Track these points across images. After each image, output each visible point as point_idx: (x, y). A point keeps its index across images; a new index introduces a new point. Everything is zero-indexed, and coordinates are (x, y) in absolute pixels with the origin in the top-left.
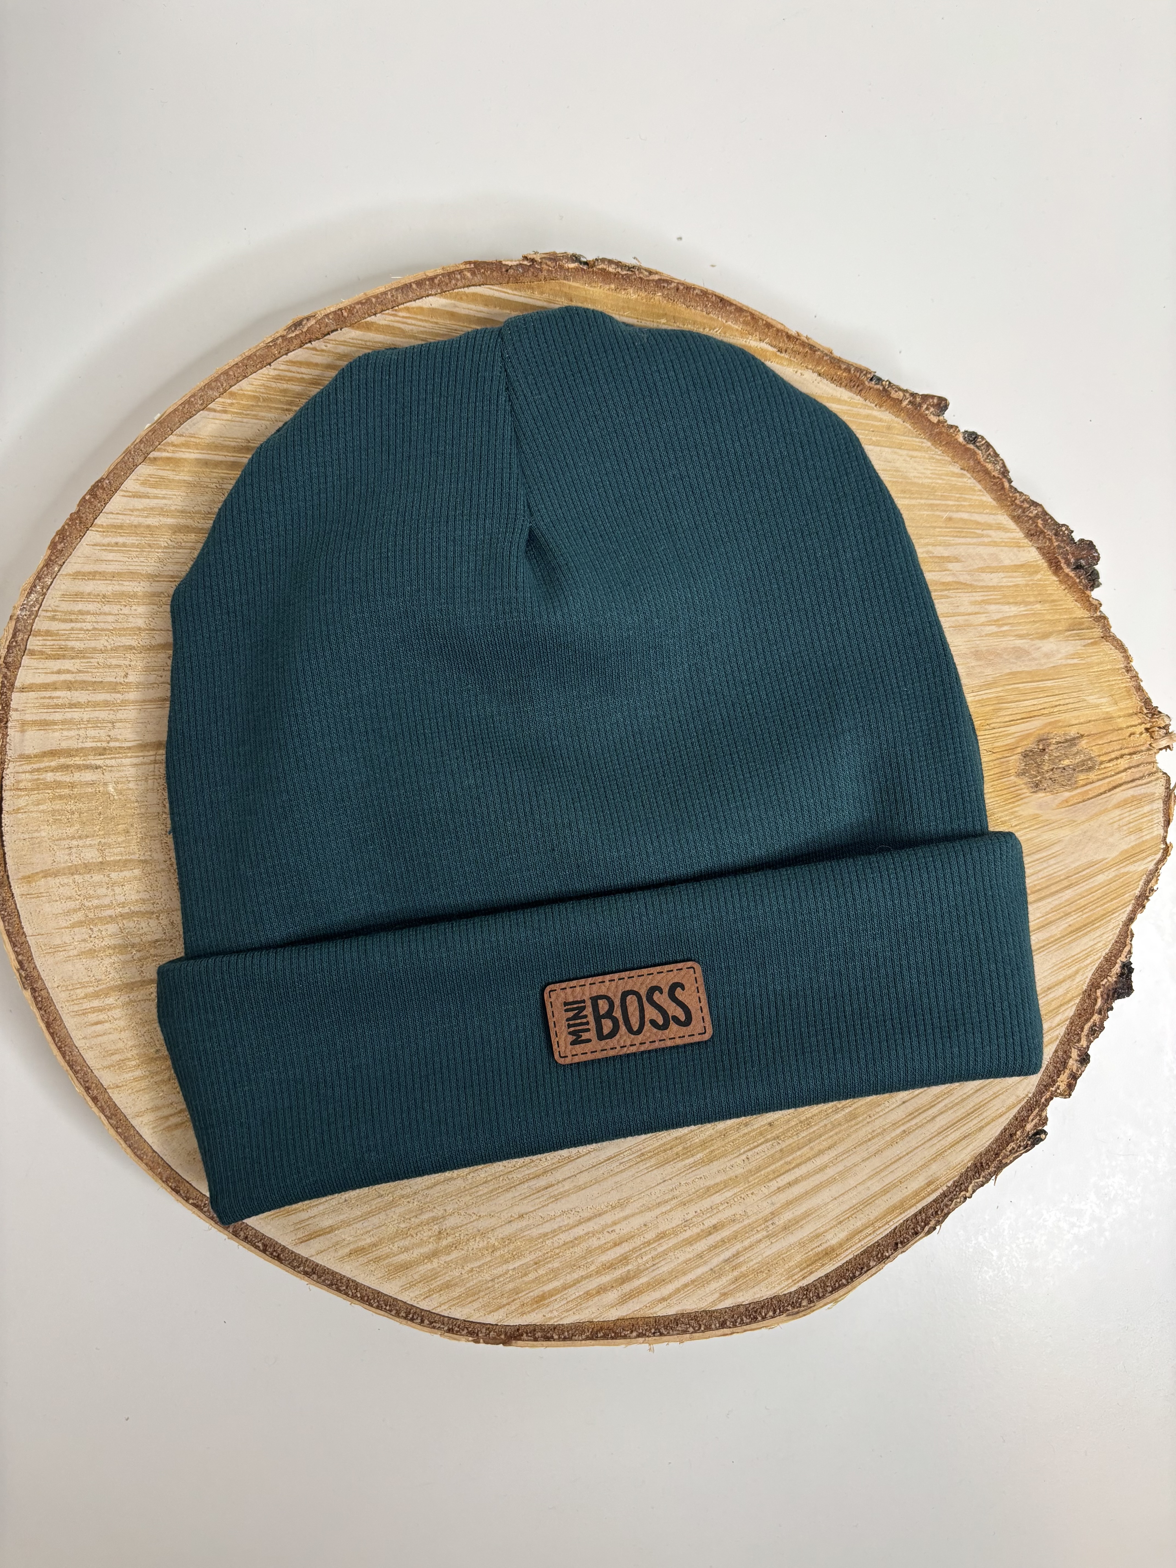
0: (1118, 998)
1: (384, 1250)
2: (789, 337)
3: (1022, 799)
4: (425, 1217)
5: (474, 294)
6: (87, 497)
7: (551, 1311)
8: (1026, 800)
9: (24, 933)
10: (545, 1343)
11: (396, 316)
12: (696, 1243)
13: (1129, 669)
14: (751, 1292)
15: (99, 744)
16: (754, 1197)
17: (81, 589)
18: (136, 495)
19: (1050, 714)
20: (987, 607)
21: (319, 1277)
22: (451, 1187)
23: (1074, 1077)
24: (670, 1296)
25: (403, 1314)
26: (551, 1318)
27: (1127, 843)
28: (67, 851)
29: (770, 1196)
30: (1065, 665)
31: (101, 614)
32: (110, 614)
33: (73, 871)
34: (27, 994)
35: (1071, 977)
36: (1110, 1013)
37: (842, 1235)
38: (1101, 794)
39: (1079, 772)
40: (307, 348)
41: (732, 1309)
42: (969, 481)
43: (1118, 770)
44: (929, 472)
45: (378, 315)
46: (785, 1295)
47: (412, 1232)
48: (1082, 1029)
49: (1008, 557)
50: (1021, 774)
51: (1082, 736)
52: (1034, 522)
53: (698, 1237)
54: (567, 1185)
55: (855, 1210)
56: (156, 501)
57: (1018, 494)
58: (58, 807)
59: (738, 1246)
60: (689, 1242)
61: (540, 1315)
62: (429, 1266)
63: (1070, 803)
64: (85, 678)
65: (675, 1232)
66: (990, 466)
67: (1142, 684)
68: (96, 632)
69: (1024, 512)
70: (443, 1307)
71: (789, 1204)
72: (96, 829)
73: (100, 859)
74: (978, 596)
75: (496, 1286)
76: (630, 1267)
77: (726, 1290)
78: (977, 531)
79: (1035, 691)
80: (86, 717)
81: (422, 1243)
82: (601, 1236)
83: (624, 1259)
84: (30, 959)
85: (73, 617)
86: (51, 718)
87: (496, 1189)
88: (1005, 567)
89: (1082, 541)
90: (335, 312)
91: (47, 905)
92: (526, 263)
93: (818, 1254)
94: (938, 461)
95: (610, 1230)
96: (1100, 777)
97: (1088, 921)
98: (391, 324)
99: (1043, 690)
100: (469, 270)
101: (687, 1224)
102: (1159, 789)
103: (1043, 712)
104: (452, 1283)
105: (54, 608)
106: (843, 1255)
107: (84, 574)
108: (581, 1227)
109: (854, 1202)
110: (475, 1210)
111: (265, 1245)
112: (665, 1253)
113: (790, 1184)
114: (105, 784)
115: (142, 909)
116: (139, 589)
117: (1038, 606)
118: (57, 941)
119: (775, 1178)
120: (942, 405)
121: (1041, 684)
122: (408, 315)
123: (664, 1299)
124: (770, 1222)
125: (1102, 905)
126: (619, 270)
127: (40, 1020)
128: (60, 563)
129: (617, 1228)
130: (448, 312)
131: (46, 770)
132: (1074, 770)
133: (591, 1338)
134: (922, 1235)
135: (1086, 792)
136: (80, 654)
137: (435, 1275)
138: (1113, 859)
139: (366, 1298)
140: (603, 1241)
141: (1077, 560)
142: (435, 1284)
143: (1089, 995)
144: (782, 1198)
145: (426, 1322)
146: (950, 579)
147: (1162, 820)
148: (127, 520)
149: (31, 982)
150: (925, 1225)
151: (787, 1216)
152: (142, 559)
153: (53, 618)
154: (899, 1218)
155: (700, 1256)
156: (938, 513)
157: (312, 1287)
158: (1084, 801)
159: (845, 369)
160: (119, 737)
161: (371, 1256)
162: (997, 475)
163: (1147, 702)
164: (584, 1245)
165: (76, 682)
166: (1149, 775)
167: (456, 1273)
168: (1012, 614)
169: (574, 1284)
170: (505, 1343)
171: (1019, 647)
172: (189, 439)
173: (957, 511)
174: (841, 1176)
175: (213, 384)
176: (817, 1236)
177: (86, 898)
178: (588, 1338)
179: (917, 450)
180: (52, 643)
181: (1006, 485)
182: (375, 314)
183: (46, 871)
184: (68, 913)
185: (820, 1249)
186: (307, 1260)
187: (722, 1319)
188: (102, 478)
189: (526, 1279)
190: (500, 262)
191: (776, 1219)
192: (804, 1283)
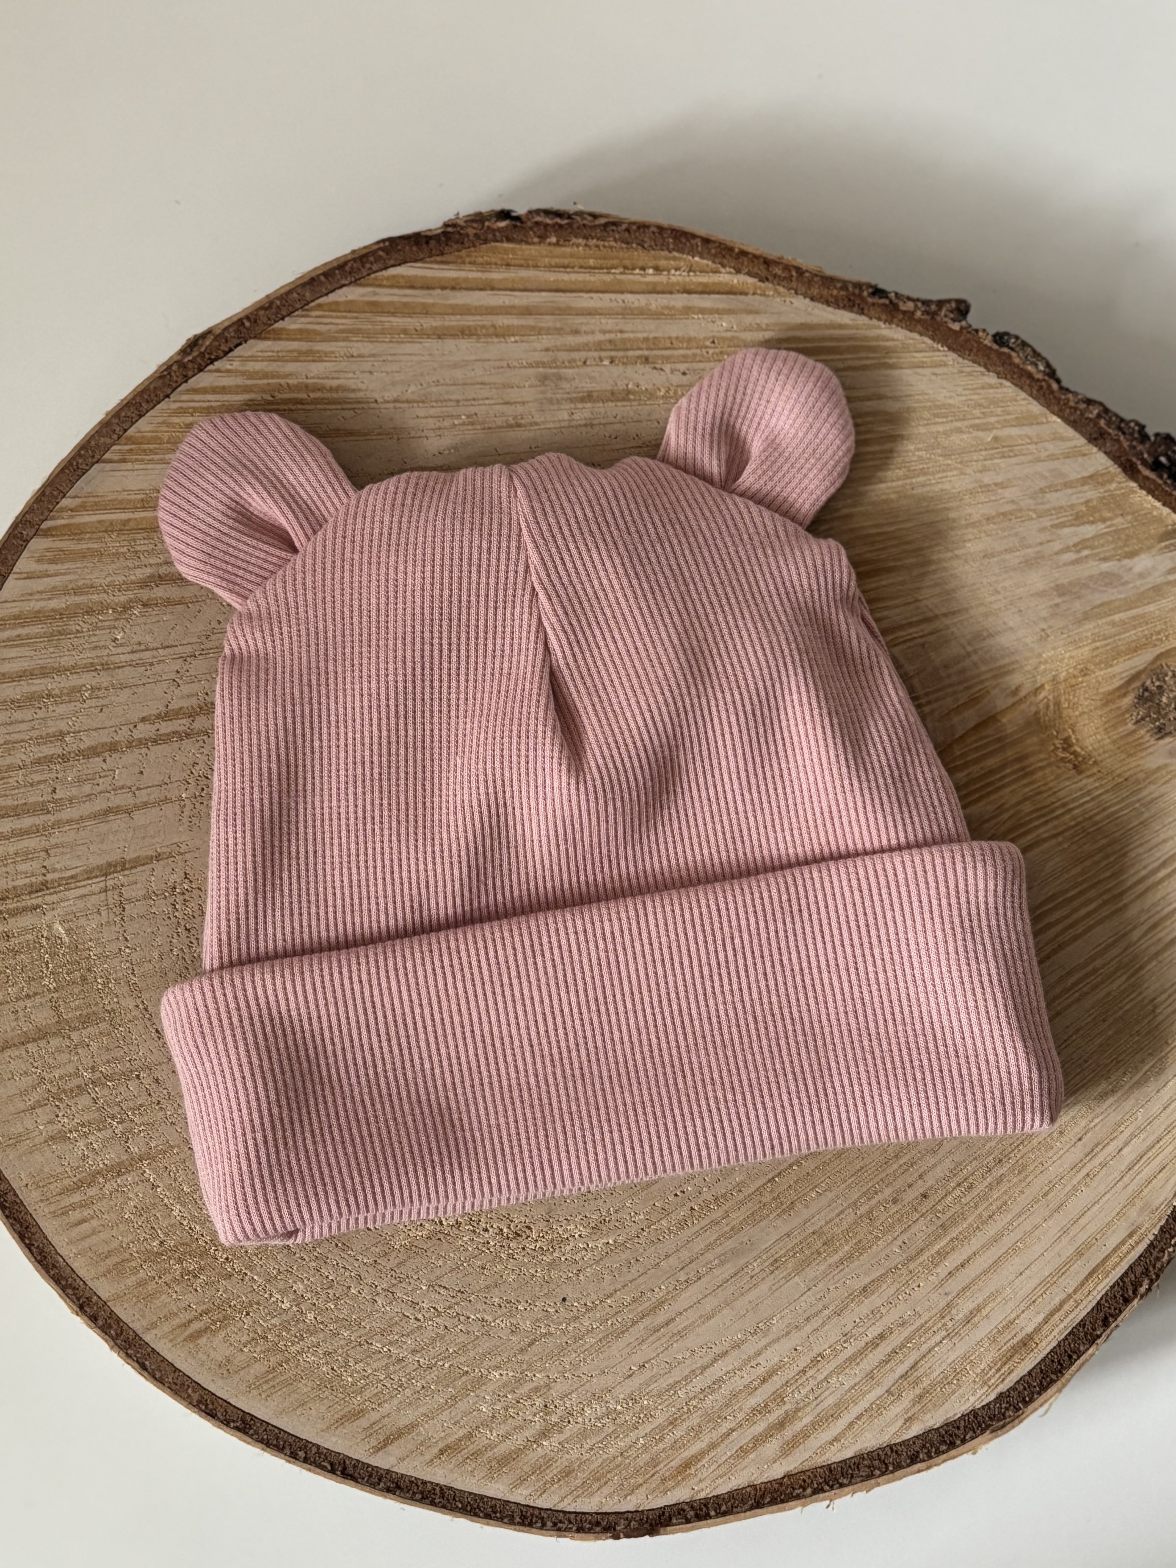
1: (481, 1441)
2: (769, 262)
3: (1146, 748)
4: (524, 1389)
5: (393, 276)
7: (701, 1481)
8: (1149, 750)
12: (861, 1360)
14: (941, 1411)
15: (33, 880)
16: (921, 1288)
20: (1058, 532)
24: (842, 1434)
26: (702, 1490)
29: (940, 1284)
30: (1164, 583)
31: (12, 723)
32: (23, 721)
33: (23, 1039)
37: (1038, 1318)
40: (208, 371)
41: (922, 1437)
42: (1010, 391)
44: (961, 388)
45: (286, 319)
46: (983, 1407)
47: (511, 1412)
49: (1074, 470)
50: (1140, 719)
52: (1096, 424)
53: (863, 1353)
54: (692, 1316)
55: (1047, 1283)
56: (58, 578)
57: (1070, 396)
59: (915, 1355)
60: (853, 1361)
61: (688, 1489)
62: (540, 1452)
64: (6, 803)
65: (833, 1351)
66: (1031, 368)
68: (10, 746)
69: (1082, 414)
70: (567, 1501)
71: (965, 1290)
73: (56, 1019)
74: (1046, 522)
75: (627, 1461)
76: (786, 1406)
77: (909, 1414)
81: (526, 1424)
82: (743, 1373)
83: (779, 1398)
87: (606, 1338)
88: (1071, 481)
89: (1157, 435)
90: (234, 324)
92: (447, 229)
93: (1014, 1347)
95: (753, 1363)
98: (304, 327)
100: (383, 250)
101: (846, 1338)
104: (572, 1468)
106: (1044, 1344)
108: (717, 1366)
109: (1044, 1274)
110: (584, 1369)
111: (332, 1464)
112: (826, 1381)
113: (962, 1268)
114: (49, 926)
116: (54, 686)
119: (942, 1260)
120: (962, 309)
122: (320, 313)
123: (836, 1439)
124: (948, 1318)
126: (558, 219)
129: (763, 1358)
130: (367, 303)
134: (1136, 1300)
137: (548, 1462)
139: (469, 1508)
140: (747, 1380)
141: (1155, 459)
142: (549, 1475)
144: (956, 1284)
145: (549, 1524)
148: (27, 607)
150: (1138, 1289)
151: (968, 1305)
152: (52, 650)
154: (1104, 1286)
155: (870, 1376)
156: (981, 434)
157: (398, 1506)
159: (841, 287)
161: (466, 1452)
162: (1042, 377)
164: (725, 1390)
168: (1090, 535)
169: (723, 1441)
170: (651, 1531)
171: (1106, 572)
172: (86, 500)
173: (1003, 428)
174: (1024, 1244)
176: (1008, 1325)
177: (45, 1069)
178: (751, 1508)
179: (941, 366)
181: (1055, 386)
182: (283, 319)
184: (24, 1092)
185: (1015, 1341)
186: (388, 1471)
187: (912, 1452)
189: (661, 1446)
190: (419, 233)
191: (954, 1312)
192: (1003, 1388)
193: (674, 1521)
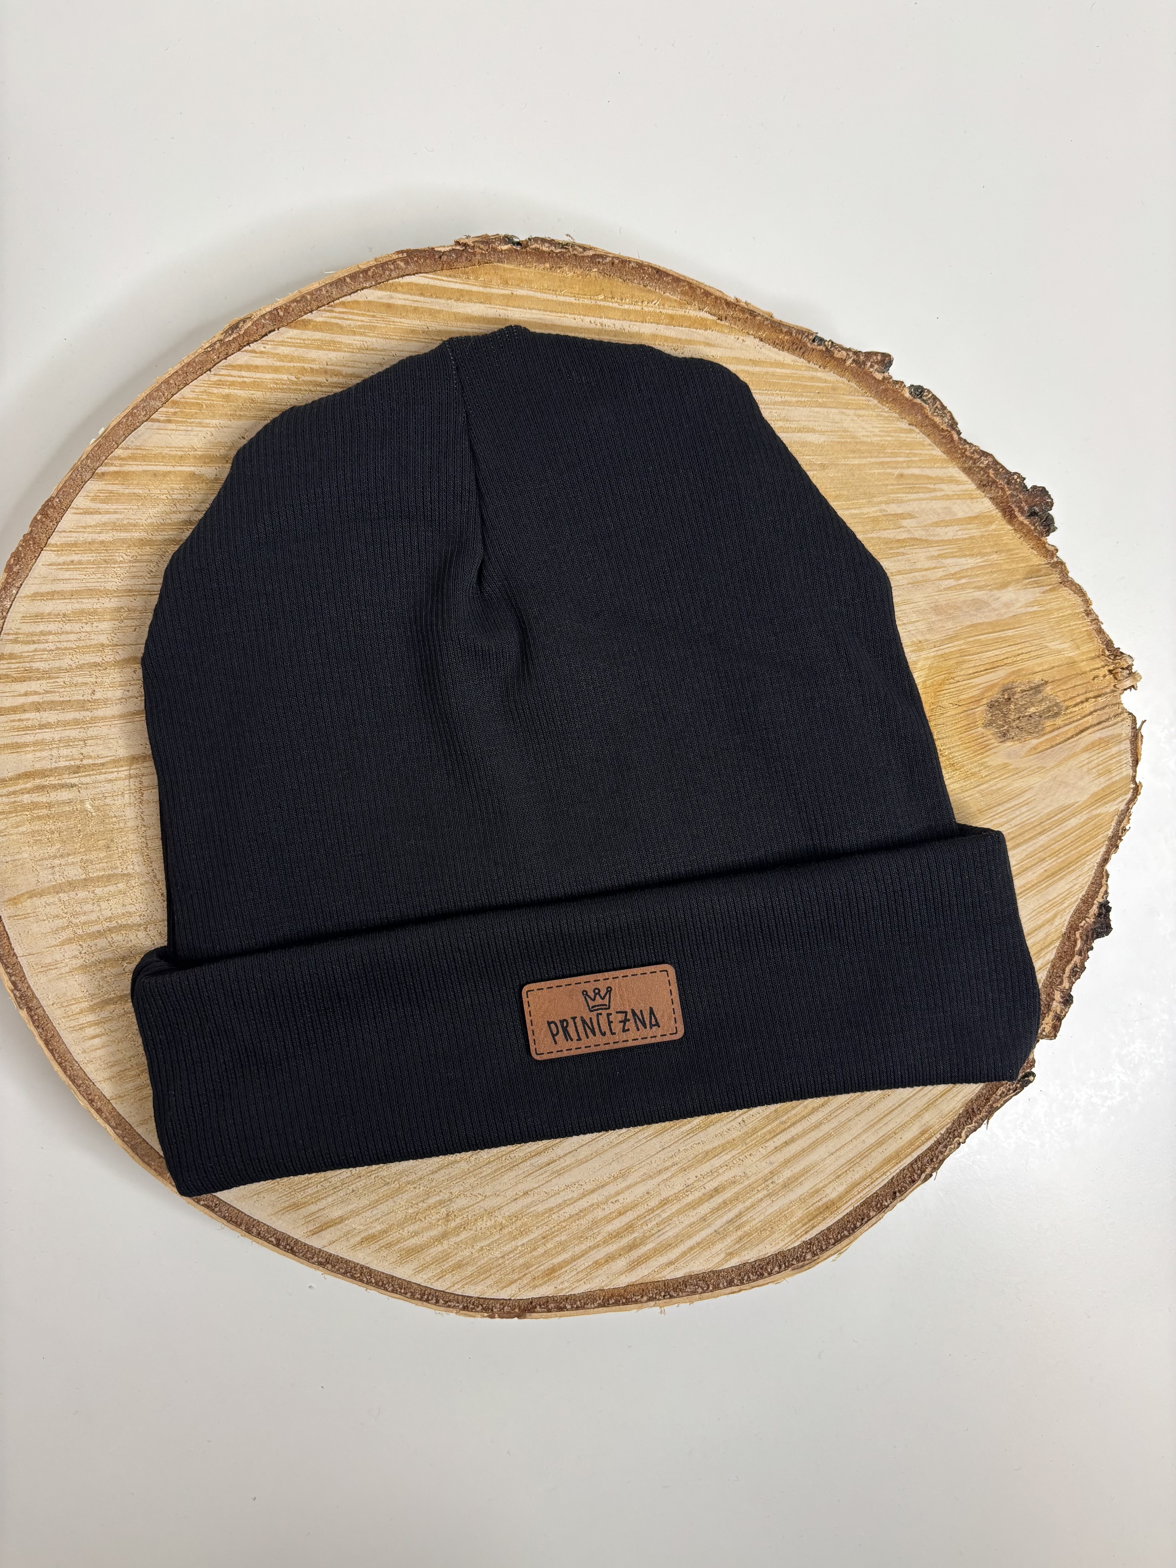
0: (1097, 938)
1: (394, 1236)
2: (728, 304)
3: (990, 749)
4: (432, 1201)
5: (409, 284)
6: (39, 517)
7: (562, 1283)
8: (993, 751)
9: (15, 954)
10: (559, 1313)
11: (332, 311)
12: (698, 1206)
13: (1089, 613)
14: (756, 1250)
15: (72, 763)
16: (752, 1157)
17: (40, 610)
18: (87, 512)
19: (1013, 663)
20: (943, 561)
21: (334, 1266)
22: (455, 1170)
23: (1059, 1019)
24: (677, 1260)
25: (418, 1296)
26: (562, 1289)
27: (1096, 786)
28: (50, 871)
29: (768, 1156)
30: (1025, 613)
31: (63, 633)
32: (72, 633)
33: (57, 889)
34: (24, 1013)
35: (1050, 921)
36: (1090, 953)
37: (841, 1189)
38: (1069, 739)
39: (1046, 718)
40: (245, 351)
41: (738, 1268)
42: (918, 436)
43: (1084, 714)
44: (877, 430)
45: (314, 312)
46: (789, 1250)
47: (420, 1216)
48: (1064, 971)
49: (961, 510)
50: (988, 724)
51: (1046, 682)
52: (985, 472)
53: (700, 1201)
54: (569, 1160)
55: (852, 1163)
56: (108, 516)
57: (967, 446)
58: (37, 828)
59: (740, 1207)
60: (693, 1206)
61: (552, 1287)
62: (440, 1248)
63: (1038, 750)
64: (52, 699)
65: (677, 1197)
66: (937, 420)
67: (1103, 626)
68: (60, 652)
69: (975, 463)
70: (457, 1286)
71: (787, 1162)
72: (77, 846)
73: (84, 876)
74: (934, 551)
75: (507, 1262)
76: (636, 1235)
77: (731, 1250)
78: (928, 486)
79: (996, 641)
80: (57, 737)
81: (431, 1227)
82: (604, 1206)
83: (630, 1227)
84: (23, 978)
85: (35, 638)
86: (22, 741)
87: (500, 1169)
88: (959, 519)
89: (1034, 487)
90: (270, 312)
91: (35, 925)
92: (458, 248)
93: (819, 1208)
94: (886, 418)
95: (614, 1200)
96: (1067, 722)
97: (1063, 865)
98: (328, 320)
99: (1004, 640)
100: (402, 259)
101: (688, 1189)
102: (1125, 730)
103: (1006, 661)
104: (464, 1262)
105: (16, 631)
106: (843, 1208)
107: (42, 595)
108: (585, 1199)
109: (851, 1155)
110: (480, 1191)
111: (278, 1240)
112: (669, 1218)
113: (786, 1143)
114: (82, 801)
115: (129, 922)
116: (98, 606)
117: (995, 556)
118: (48, 960)
119: (772, 1138)
120: (886, 361)
121: (1002, 634)
122: (344, 310)
123: (671, 1263)
124: (770, 1182)
125: (1076, 848)
126: (553, 248)
127: (38, 1038)
128: (18, 585)
129: (620, 1198)
130: (384, 304)
131: (22, 792)
132: (1041, 717)
133: (604, 1306)
134: (919, 1182)
135: (1054, 738)
136: (46, 675)
137: (446, 1256)
138: (1085, 802)
139: (380, 1284)
140: (607, 1212)
141: (1031, 507)
142: (446, 1266)
143: (1069, 938)
144: (780, 1157)
145: (441, 1302)
146: (904, 536)
147: (1130, 760)
148: (81, 537)
149: (27, 1002)
150: (922, 1173)
151: (787, 1174)
152: (99, 576)
153: (16, 641)
154: (896, 1168)
155: (703, 1219)
156: (889, 471)
157: (327, 1276)
158: (1052, 747)
159: (787, 332)
160: (91, 754)
161: (382, 1242)
162: (945, 428)
163: (1109, 644)
164: (590, 1217)
165: (43, 702)
166: (1115, 716)
167: (467, 1253)
168: (969, 566)
169: (583, 1255)
170: (519, 1316)
171: (978, 599)
172: (135, 452)
173: (908, 467)
174: (837, 1131)
175: (155, 394)
176: (817, 1191)
177: (72, 915)
178: (600, 1306)
179: (864, 409)
180: (17, 665)
181: (956, 437)
182: (311, 312)
183: (31, 891)
184: (56, 931)
185: (820, 1204)
186: (320, 1251)
187: (730, 1278)
188: (52, 497)
189: (535, 1253)
190: (433, 249)
191: (776, 1177)
192: (807, 1237)
193: (538, 1308)
